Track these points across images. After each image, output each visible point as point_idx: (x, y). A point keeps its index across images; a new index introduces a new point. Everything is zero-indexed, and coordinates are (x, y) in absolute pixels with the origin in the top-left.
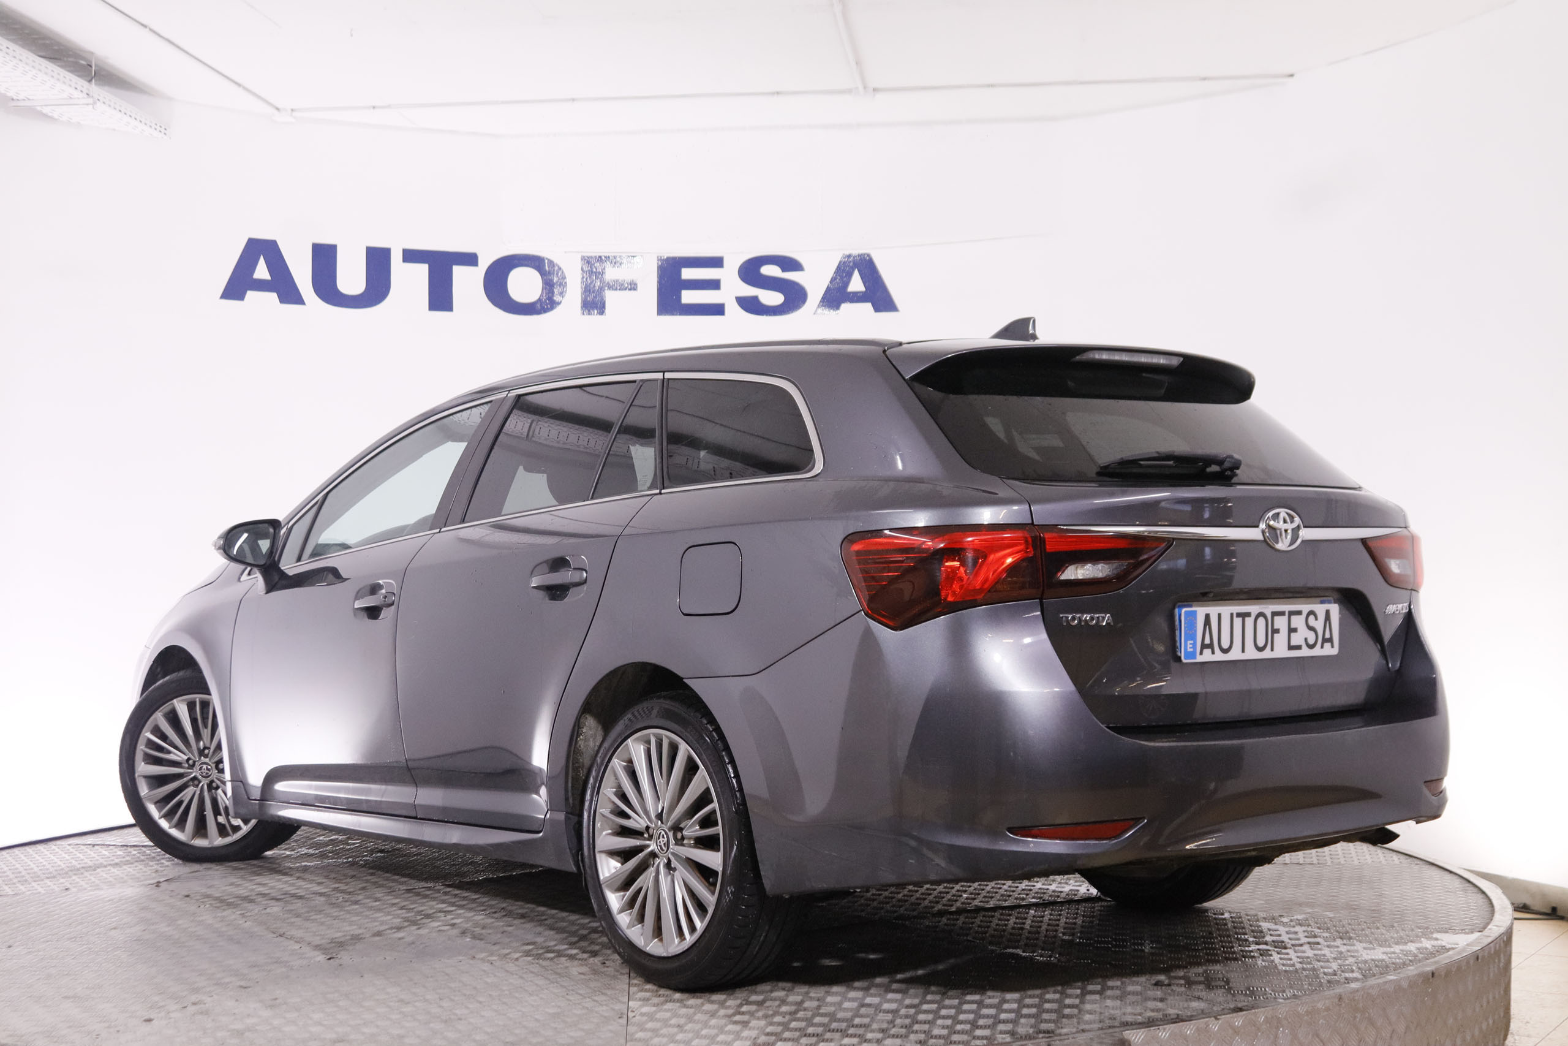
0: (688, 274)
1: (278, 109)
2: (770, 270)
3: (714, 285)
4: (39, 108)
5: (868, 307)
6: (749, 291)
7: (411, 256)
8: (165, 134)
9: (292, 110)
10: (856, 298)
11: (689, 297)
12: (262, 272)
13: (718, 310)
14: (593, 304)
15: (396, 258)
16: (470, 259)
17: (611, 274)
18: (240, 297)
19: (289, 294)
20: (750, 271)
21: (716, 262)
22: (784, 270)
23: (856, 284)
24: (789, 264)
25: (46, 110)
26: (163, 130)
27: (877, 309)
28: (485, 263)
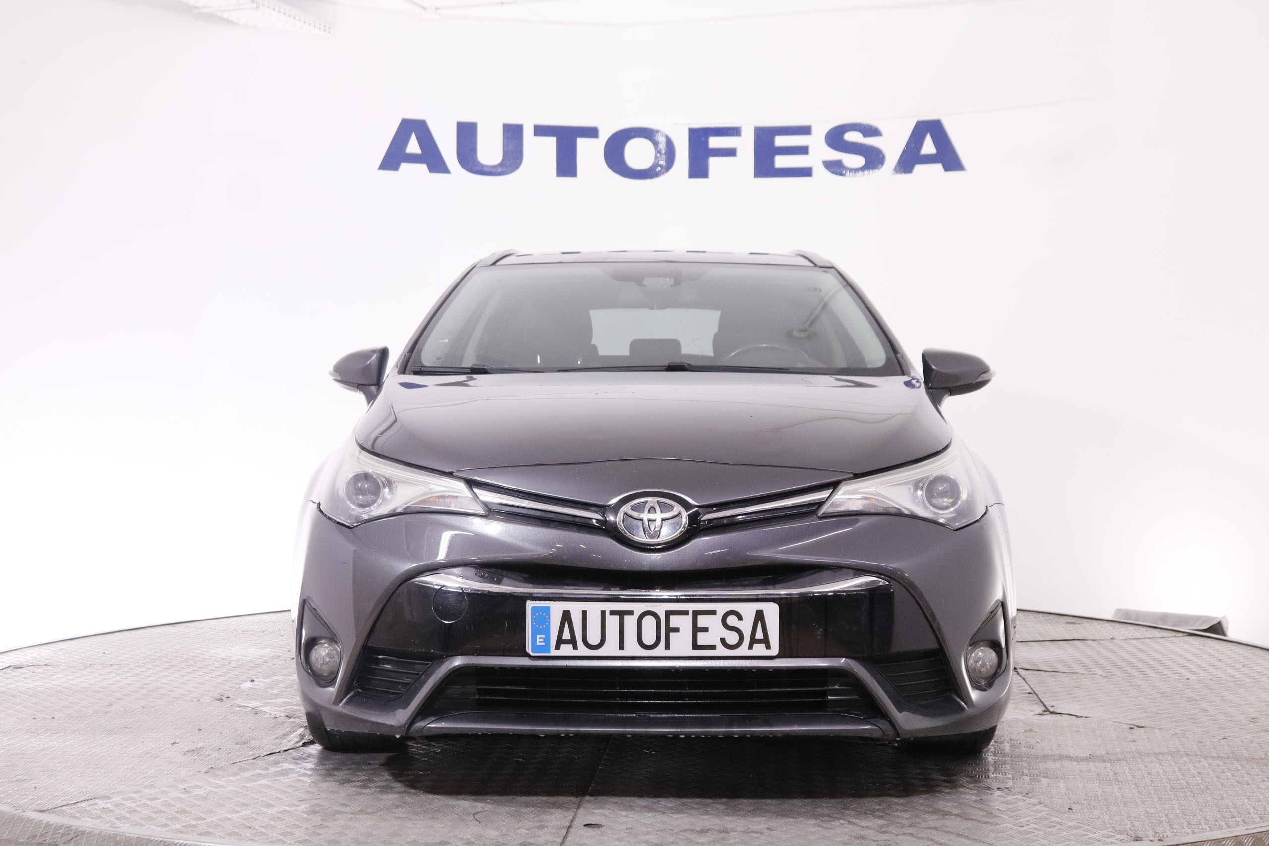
0: (781, 141)
1: (424, 8)
2: (852, 137)
3: (803, 150)
4: (219, 14)
5: (939, 167)
6: (835, 155)
7: (541, 131)
8: (329, 32)
9: (437, 9)
10: (929, 159)
11: (781, 161)
12: (414, 146)
13: (806, 172)
14: (698, 170)
15: (528, 133)
16: (592, 133)
17: (715, 142)
18: (395, 168)
19: (436, 164)
20: (835, 138)
21: (805, 130)
22: (865, 135)
23: (929, 147)
24: (870, 131)
25: (226, 15)
26: (327, 29)
27: (947, 169)
28: (605, 135)
